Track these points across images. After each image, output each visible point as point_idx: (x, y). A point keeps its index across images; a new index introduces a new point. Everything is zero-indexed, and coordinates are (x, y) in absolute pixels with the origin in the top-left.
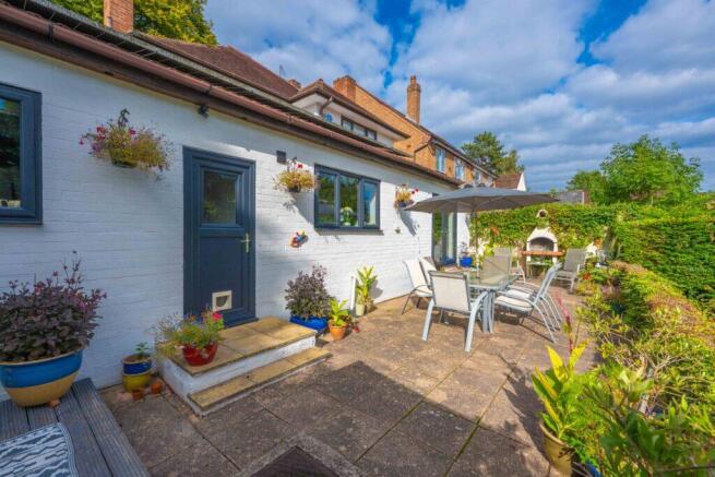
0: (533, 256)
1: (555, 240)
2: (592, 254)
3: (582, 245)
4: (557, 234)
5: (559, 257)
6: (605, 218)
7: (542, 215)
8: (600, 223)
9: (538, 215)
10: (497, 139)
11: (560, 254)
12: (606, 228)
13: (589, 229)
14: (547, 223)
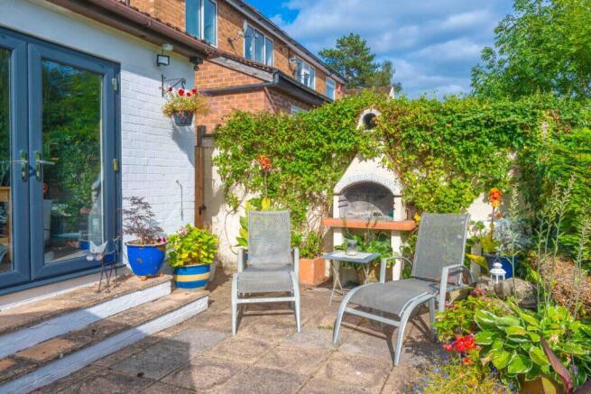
0: (349, 232)
1: (396, 189)
2: (480, 226)
3: (460, 202)
4: (402, 172)
5: (405, 235)
6: (509, 130)
7: (369, 120)
8: (499, 144)
9: (361, 124)
10: (367, 46)
11: (409, 225)
12: (511, 157)
13: (474, 158)
14: (382, 145)
